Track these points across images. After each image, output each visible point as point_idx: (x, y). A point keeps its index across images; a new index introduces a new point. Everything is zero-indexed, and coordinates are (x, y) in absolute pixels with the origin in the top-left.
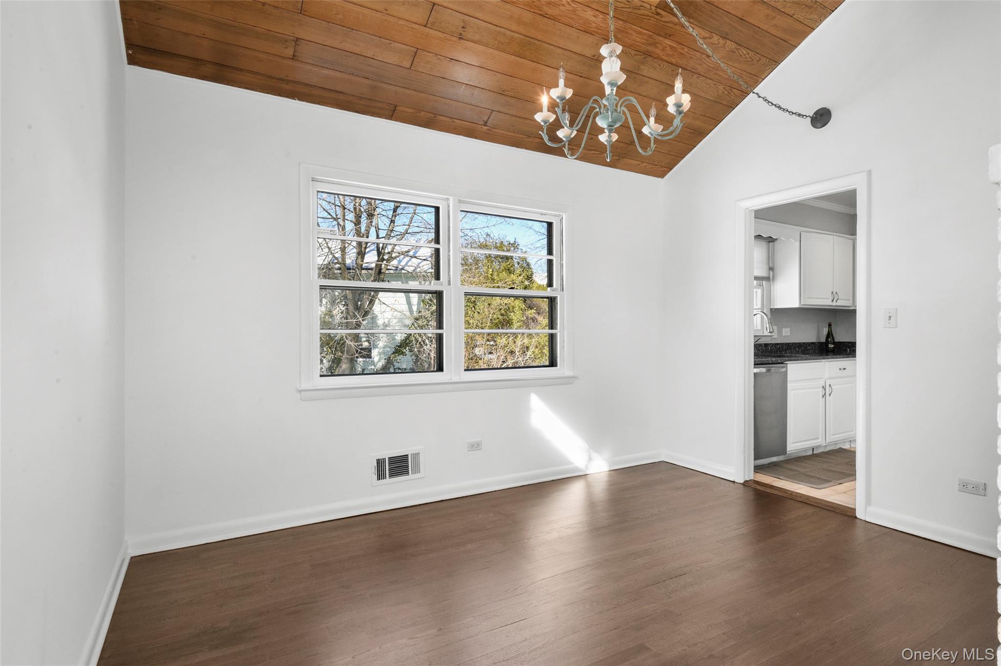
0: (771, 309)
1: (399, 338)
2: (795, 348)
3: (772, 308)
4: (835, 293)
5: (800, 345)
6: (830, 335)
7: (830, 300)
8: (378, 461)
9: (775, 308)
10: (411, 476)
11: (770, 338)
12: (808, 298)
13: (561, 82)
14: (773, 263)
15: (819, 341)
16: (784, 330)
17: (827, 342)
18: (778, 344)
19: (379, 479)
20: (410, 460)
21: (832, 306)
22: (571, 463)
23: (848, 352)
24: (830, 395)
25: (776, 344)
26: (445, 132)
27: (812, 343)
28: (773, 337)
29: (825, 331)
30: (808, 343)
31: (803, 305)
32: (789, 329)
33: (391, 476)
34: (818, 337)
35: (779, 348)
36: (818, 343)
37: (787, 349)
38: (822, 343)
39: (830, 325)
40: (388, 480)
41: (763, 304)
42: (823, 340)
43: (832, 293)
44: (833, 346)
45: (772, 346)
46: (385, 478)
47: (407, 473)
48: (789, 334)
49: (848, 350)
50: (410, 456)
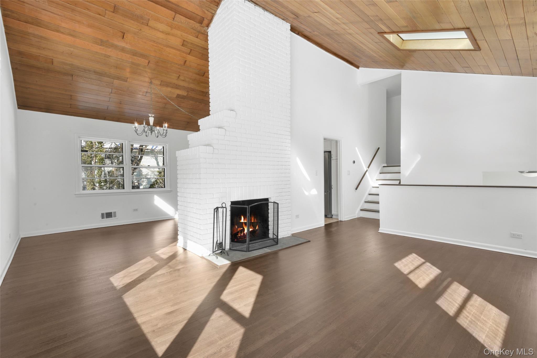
1: (153, 180)
8: (102, 214)
10: (113, 218)
13: (144, 123)
19: (102, 218)
20: (113, 214)
22: (170, 215)
26: (130, 123)
33: (106, 218)
40: (105, 219)
46: (104, 218)
47: (112, 217)
50: (113, 213)
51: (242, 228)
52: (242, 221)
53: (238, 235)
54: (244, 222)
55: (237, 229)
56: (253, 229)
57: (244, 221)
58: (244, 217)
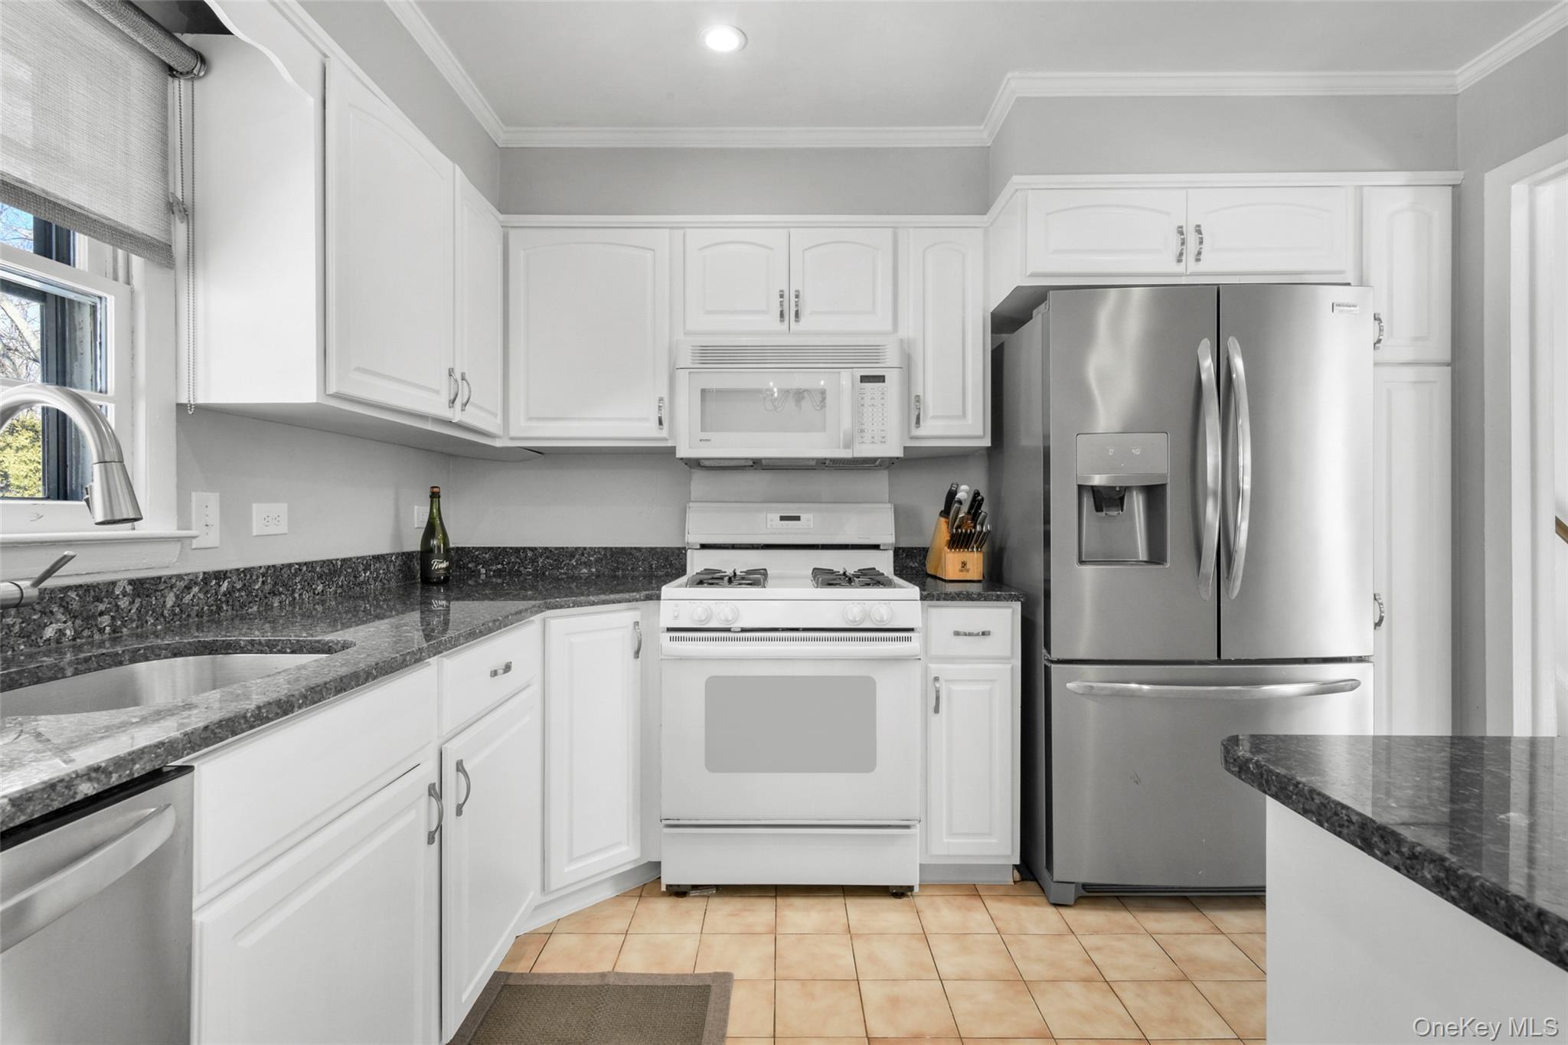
0: (181, 408)
2: (308, 585)
3: (184, 400)
4: (458, 376)
5: (330, 570)
6: (432, 528)
7: (444, 399)
9: (201, 400)
11: (176, 548)
12: (358, 369)
14: (191, 177)
15: (397, 550)
16: (258, 511)
17: (426, 553)
18: (220, 576)
21: (449, 423)
23: (483, 577)
24: (459, 811)
25: (207, 577)
27: (377, 558)
28: (195, 544)
29: (419, 515)
30: (363, 558)
31: (337, 396)
32: (282, 508)
34: (397, 535)
35: (229, 593)
36: (398, 555)
37: (273, 593)
38: (408, 556)
39: (435, 496)
41: (133, 378)
42: (414, 545)
43: (451, 373)
44: (444, 565)
45: (188, 588)
48: (283, 528)
49: (483, 571)
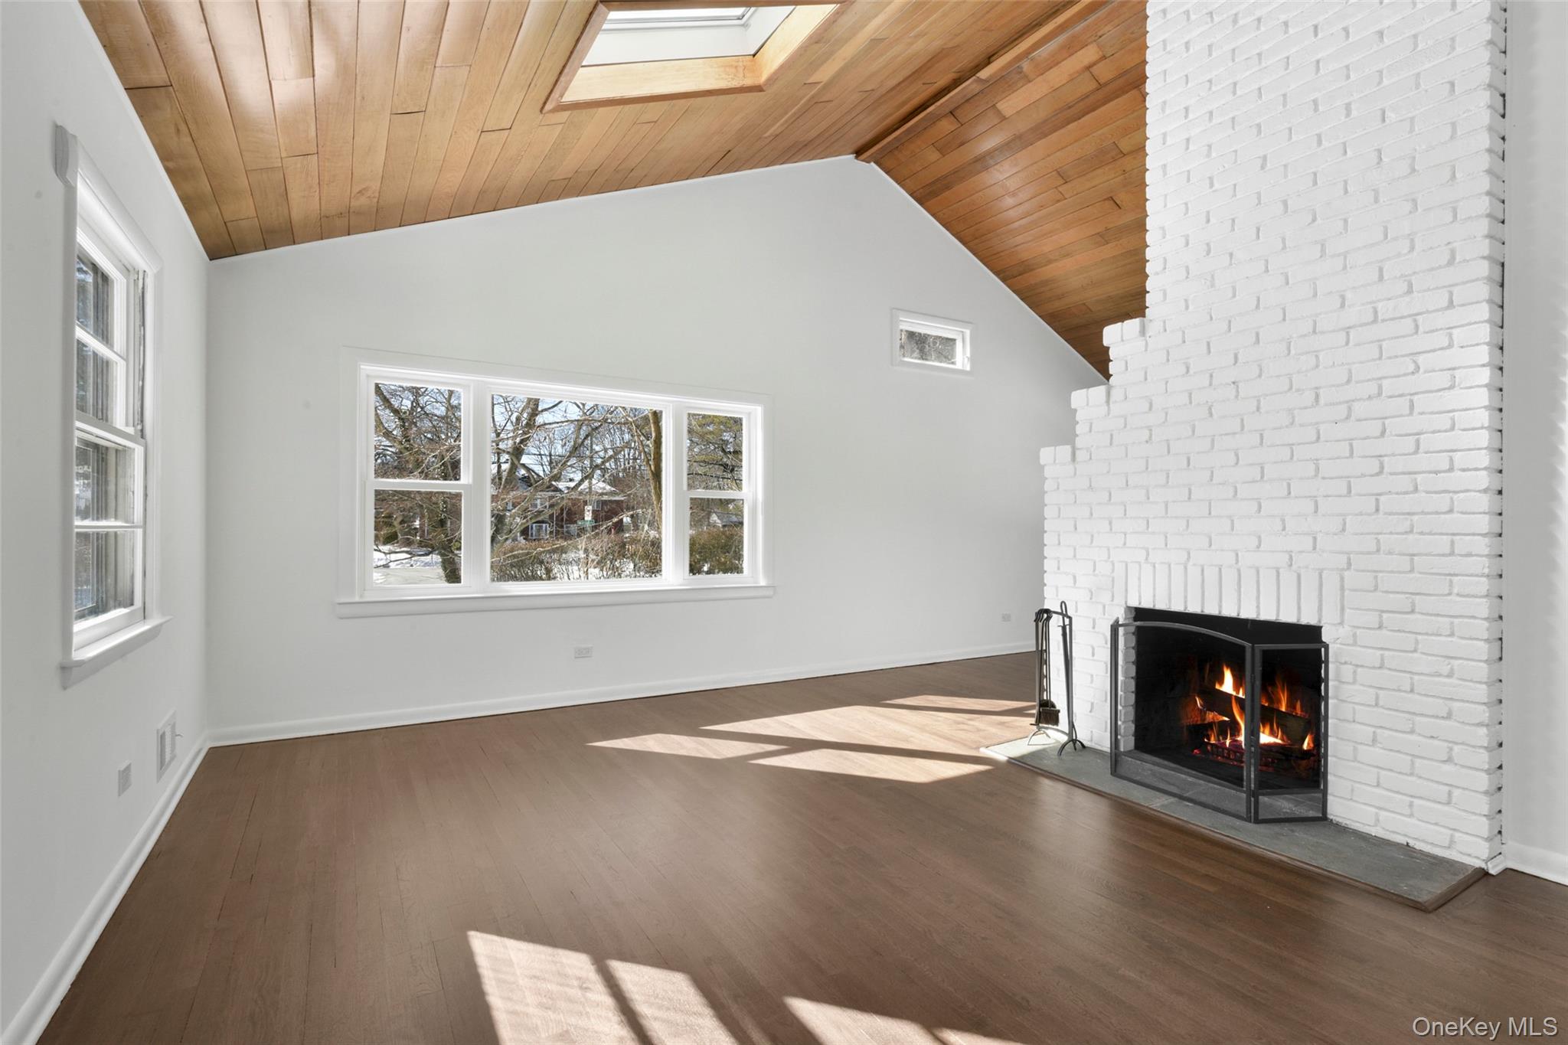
51: (1226, 719)
52: (1228, 685)
53: (1209, 739)
54: (1236, 697)
55: (1202, 713)
56: (1282, 739)
57: (1238, 692)
58: (1234, 676)
